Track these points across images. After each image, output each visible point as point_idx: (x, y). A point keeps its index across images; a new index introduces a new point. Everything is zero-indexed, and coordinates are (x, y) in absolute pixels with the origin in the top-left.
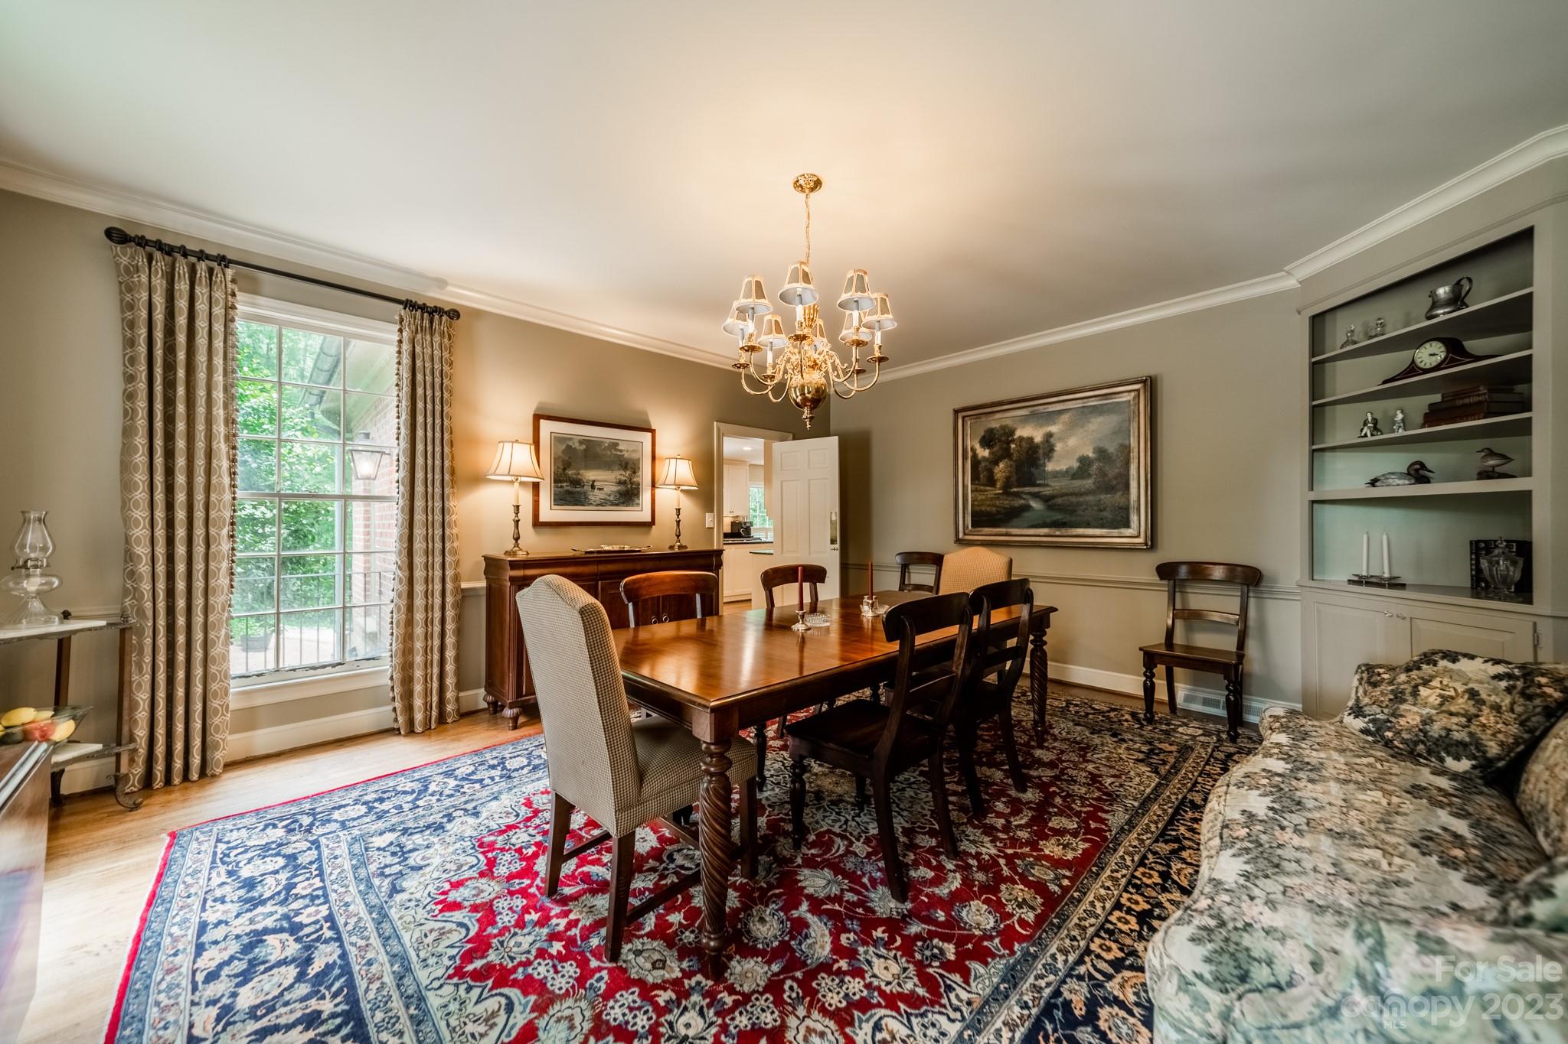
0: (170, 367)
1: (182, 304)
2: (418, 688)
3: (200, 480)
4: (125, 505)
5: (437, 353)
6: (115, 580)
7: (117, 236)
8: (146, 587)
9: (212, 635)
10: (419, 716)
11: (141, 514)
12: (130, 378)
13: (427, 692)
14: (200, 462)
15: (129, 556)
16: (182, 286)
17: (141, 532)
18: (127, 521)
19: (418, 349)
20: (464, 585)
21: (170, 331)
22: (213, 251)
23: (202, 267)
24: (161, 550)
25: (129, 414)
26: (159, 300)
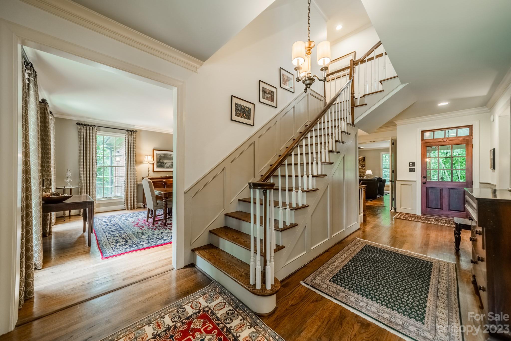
0: (86, 145)
1: (88, 134)
2: (129, 202)
3: (91, 164)
4: (79, 168)
5: (133, 139)
6: (77, 181)
7: (78, 124)
8: (83, 182)
9: (93, 190)
10: (129, 207)
11: (82, 170)
12: (80, 147)
13: (131, 203)
14: (91, 161)
15: (80, 177)
16: (88, 131)
17: (82, 173)
18: (80, 171)
19: (129, 139)
20: (138, 183)
21: (86, 139)
22: (93, 124)
23: (91, 128)
24: (85, 176)
25: (80, 153)
26: (85, 134)
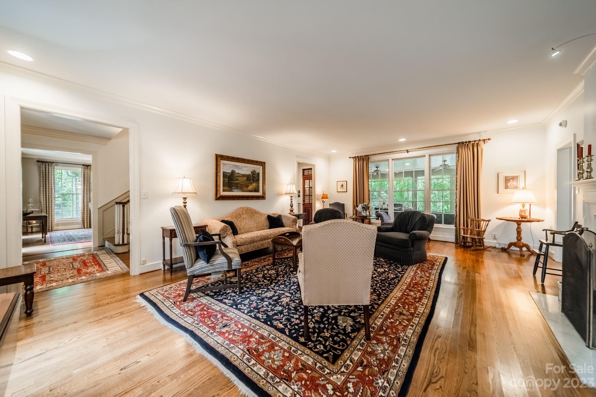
0: (46, 177)
1: (47, 169)
2: (85, 222)
3: (50, 192)
4: (40, 196)
5: (88, 172)
6: (38, 205)
7: (38, 161)
8: (43, 206)
9: (52, 212)
10: (86, 226)
11: (42, 197)
12: (40, 179)
13: (87, 223)
14: (50, 190)
15: (40, 202)
16: (47, 167)
17: (42, 199)
18: (40, 198)
19: (85, 172)
21: (46, 173)
22: (51, 161)
23: (50, 164)
24: (45, 201)
25: (40, 184)
26: (44, 169)
